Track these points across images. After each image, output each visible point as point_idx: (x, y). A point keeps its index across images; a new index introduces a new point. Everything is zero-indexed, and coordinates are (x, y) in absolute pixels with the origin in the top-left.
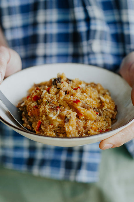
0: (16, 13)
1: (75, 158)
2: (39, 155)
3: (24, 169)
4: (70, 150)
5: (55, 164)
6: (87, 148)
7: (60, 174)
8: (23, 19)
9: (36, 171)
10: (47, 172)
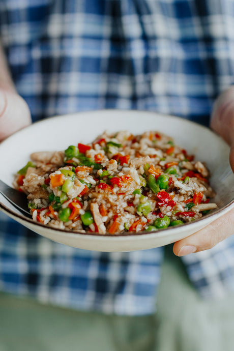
0: (20, 21)
1: (113, 274)
2: (46, 269)
3: (22, 290)
4: (104, 260)
5: (78, 283)
6: (136, 256)
7: (87, 300)
8: (31, 32)
9: (43, 294)
10: (63, 297)
